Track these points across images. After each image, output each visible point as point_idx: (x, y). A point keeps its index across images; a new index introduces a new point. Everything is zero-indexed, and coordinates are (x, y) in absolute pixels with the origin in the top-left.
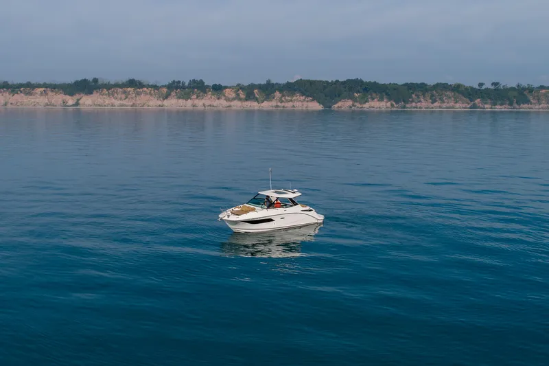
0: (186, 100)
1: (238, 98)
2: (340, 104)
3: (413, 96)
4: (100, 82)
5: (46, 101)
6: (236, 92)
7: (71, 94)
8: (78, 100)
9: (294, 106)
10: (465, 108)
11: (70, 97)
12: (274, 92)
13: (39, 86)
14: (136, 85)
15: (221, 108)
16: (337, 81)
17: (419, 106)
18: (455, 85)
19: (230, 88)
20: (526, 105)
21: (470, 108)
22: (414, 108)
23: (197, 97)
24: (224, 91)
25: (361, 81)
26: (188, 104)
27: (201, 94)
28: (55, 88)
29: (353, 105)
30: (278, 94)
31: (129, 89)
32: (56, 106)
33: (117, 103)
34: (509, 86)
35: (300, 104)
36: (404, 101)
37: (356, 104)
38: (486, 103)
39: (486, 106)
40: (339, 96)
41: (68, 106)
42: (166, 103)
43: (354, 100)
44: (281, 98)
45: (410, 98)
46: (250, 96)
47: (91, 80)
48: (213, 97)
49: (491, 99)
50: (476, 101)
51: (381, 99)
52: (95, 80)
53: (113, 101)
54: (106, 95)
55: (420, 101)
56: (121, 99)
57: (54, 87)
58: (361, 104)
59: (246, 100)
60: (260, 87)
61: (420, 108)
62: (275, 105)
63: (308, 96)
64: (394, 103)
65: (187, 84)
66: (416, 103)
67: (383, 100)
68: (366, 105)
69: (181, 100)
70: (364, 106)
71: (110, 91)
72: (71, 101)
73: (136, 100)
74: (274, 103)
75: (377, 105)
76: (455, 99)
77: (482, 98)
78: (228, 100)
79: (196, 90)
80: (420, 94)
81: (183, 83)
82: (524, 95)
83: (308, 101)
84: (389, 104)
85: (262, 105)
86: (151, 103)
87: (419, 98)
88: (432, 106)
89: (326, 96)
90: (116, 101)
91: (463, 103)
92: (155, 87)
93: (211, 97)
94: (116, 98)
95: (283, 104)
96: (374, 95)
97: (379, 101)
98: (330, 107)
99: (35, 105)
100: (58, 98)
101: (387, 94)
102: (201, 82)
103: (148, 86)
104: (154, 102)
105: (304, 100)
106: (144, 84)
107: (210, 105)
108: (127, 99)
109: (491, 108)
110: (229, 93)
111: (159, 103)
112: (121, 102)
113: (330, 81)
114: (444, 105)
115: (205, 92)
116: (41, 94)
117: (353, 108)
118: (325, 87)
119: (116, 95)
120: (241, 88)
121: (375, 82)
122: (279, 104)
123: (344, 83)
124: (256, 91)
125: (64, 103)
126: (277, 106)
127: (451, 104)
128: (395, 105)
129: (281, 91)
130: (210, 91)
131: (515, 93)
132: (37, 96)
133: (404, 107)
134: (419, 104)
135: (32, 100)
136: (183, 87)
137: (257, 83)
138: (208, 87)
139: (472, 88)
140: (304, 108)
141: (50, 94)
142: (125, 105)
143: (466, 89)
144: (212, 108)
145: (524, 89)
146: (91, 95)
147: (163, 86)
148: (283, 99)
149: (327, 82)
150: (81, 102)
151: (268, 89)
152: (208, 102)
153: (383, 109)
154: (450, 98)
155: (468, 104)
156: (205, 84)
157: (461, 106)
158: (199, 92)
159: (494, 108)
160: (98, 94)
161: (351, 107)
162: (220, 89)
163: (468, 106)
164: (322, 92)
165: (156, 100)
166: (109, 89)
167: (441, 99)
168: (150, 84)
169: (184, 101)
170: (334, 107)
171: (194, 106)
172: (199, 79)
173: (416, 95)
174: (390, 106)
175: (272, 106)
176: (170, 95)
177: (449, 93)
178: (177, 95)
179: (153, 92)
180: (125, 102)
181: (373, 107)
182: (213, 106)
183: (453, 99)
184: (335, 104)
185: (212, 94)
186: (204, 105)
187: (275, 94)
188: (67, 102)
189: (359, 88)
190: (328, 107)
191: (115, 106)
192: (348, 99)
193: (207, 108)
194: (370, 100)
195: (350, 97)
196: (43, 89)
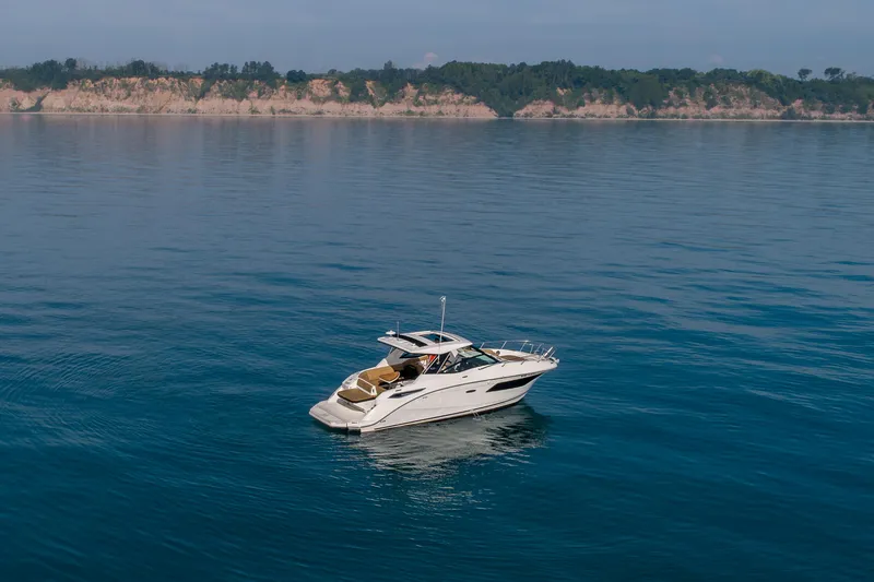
0: (240, 100)
1: (335, 96)
2: (529, 108)
3: (671, 93)
4: (80, 66)
6: (333, 86)
7: (28, 89)
8: (40, 100)
9: (440, 113)
10: (774, 117)
11: (26, 94)
12: (404, 86)
14: (146, 72)
15: (303, 115)
16: (523, 65)
17: (681, 114)
18: (754, 73)
19: (319, 77)
21: (782, 117)
22: (673, 116)
23: (260, 95)
24: (310, 83)
25: (570, 65)
26: (242, 109)
27: (267, 88)
29: (555, 112)
30: (410, 90)
31: (133, 80)
33: (111, 104)
34: (859, 76)
35: (452, 108)
36: (652, 104)
37: (559, 108)
38: (813, 109)
39: (813, 114)
40: (528, 94)
41: (23, 111)
42: (202, 105)
43: (557, 101)
44: (418, 95)
45: (664, 97)
46: (358, 94)
47: (63, 62)
48: (288, 94)
49: (824, 101)
50: (793, 105)
51: (608, 101)
52: (71, 63)
53: (104, 101)
54: (91, 90)
55: (685, 104)
56: (118, 98)
58: (569, 109)
59: (352, 100)
60: (376, 76)
61: (685, 117)
62: (406, 110)
63: (467, 94)
64: (634, 108)
65: (239, 71)
66: (676, 107)
67: (611, 103)
68: (581, 111)
69: (230, 100)
70: (576, 112)
71: (99, 83)
72: (27, 101)
73: (145, 101)
74: (403, 107)
75: (600, 110)
76: (753, 99)
77: (803, 97)
78: (316, 100)
79: (257, 82)
80: (684, 90)
81: (234, 69)
83: (468, 104)
84: (623, 110)
85: (382, 109)
86: (173, 106)
87: (681, 98)
88: (708, 113)
89: (502, 94)
90: (109, 102)
91: (768, 109)
92: (183, 76)
93: (285, 95)
94: (109, 97)
95: (421, 109)
96: (595, 92)
97: (604, 103)
98: (511, 115)
100: (4, 97)
101: (621, 91)
102: (267, 67)
103: (167, 74)
105: (461, 101)
106: (161, 69)
107: (284, 111)
108: (130, 99)
109: (824, 118)
110: (316, 85)
111: (190, 105)
112: (120, 104)
113: (509, 66)
114: (731, 112)
115: (274, 86)
117: (556, 117)
118: (499, 77)
119: (109, 90)
120: (340, 78)
121: (597, 68)
122: (413, 109)
123: (535, 69)
124: (369, 84)
125: (14, 104)
126: (409, 113)
127: (745, 110)
128: (636, 112)
129: (417, 84)
130: (283, 83)
133: (653, 115)
134: (682, 111)
136: (234, 77)
138: (279, 75)
139: (787, 81)
140: (461, 117)
142: (127, 110)
143: (774, 80)
144: (287, 115)
146: (63, 91)
147: (196, 75)
148: (421, 99)
149: (504, 67)
150: (44, 103)
151: (392, 81)
152: (278, 104)
153: (612, 119)
154: (742, 97)
155: (778, 109)
156: (275, 70)
157: (764, 113)
158: (262, 85)
159: (829, 118)
160: (77, 89)
161: (550, 116)
162: (301, 80)
163: (778, 115)
164: (495, 87)
165: (182, 100)
166: (98, 80)
167: (725, 100)
168: (171, 69)
169: (235, 102)
170: (518, 115)
171: (254, 111)
172: (262, 62)
173: (677, 92)
174: (625, 113)
175: (400, 113)
176: (209, 90)
177: (742, 89)
178: (221, 91)
179: (176, 85)
180: (125, 104)
181: (593, 116)
182: (290, 112)
183: (748, 100)
184: (521, 108)
185: (287, 90)
186: (272, 110)
187: (406, 89)
188: (20, 104)
189: (566, 79)
190: (506, 113)
191: (107, 111)
192: (545, 99)
193: (277, 115)
194: (586, 101)
195: (549, 96)
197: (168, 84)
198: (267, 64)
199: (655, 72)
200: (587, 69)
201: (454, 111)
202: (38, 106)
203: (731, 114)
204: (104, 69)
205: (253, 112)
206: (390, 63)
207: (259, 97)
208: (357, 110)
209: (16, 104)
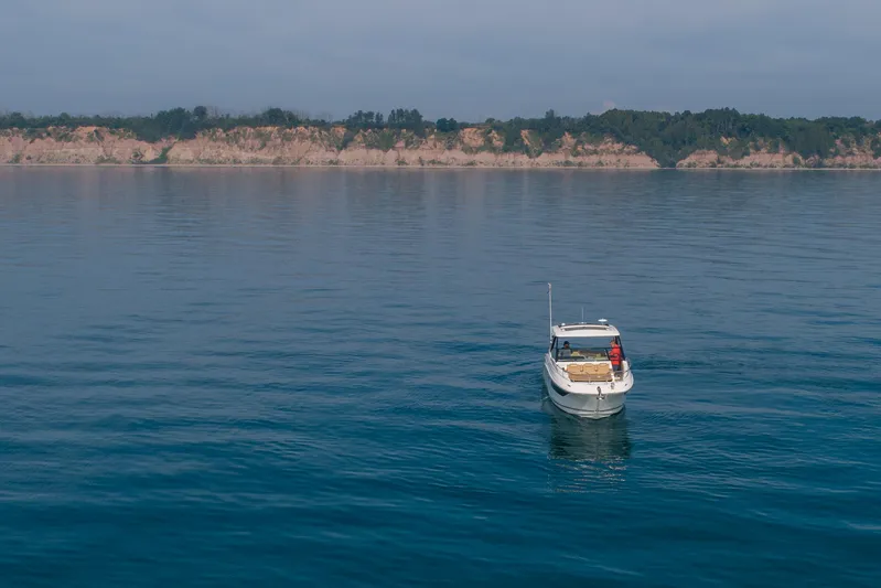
0: (386, 150)
1: (489, 146)
2: (692, 159)
3: (838, 142)
4: (210, 114)
5: (100, 152)
6: (486, 135)
7: (152, 140)
8: (165, 151)
9: (600, 163)
11: (149, 145)
12: (561, 135)
13: (85, 122)
14: (284, 119)
15: (454, 166)
16: (687, 113)
17: (848, 163)
19: (473, 126)
22: (840, 166)
23: (407, 145)
24: (461, 132)
25: (734, 113)
26: (387, 159)
27: (415, 138)
28: (117, 127)
29: (719, 162)
30: (568, 139)
31: (269, 129)
32: (119, 163)
33: (245, 156)
35: (613, 159)
36: (819, 152)
37: (723, 158)
40: (690, 143)
41: (145, 163)
42: (344, 156)
43: (722, 151)
44: (576, 145)
45: (832, 146)
46: (512, 143)
47: (192, 110)
48: (438, 144)
51: (774, 150)
52: (201, 111)
53: (237, 152)
54: (222, 140)
55: (851, 153)
56: (252, 149)
57: (115, 125)
58: (734, 158)
59: (506, 150)
60: (533, 125)
61: (852, 166)
62: (563, 160)
63: (628, 143)
64: (800, 158)
65: (385, 119)
66: (843, 156)
67: (776, 152)
68: (746, 161)
69: (375, 150)
70: (741, 162)
71: (231, 132)
72: (150, 153)
73: (282, 152)
74: (560, 157)
75: (768, 160)
78: (468, 150)
79: (404, 131)
80: (851, 138)
81: (379, 117)
83: (628, 153)
84: (789, 159)
85: (537, 160)
86: (313, 157)
87: (848, 146)
88: (875, 162)
89: (665, 143)
90: (243, 153)
92: (322, 125)
93: (435, 146)
94: (242, 147)
95: (579, 159)
96: (761, 141)
97: (769, 152)
98: (673, 165)
99: (77, 161)
100: (123, 148)
101: (786, 139)
102: (416, 115)
103: (308, 123)
104: (317, 156)
105: (621, 151)
106: (300, 118)
107: (433, 162)
108: (265, 150)
110: (469, 136)
111: (331, 156)
112: (254, 155)
113: (673, 114)
115: (422, 135)
116: (90, 138)
117: (719, 167)
118: (663, 126)
119: (242, 141)
120: (495, 127)
121: (762, 116)
122: (571, 159)
123: (699, 117)
124: (524, 133)
125: (136, 156)
126: (567, 163)
128: (803, 162)
129: (575, 133)
130: (432, 132)
132: (82, 141)
133: (820, 165)
134: (849, 160)
135: (72, 151)
136: (379, 126)
137: (527, 117)
138: (428, 124)
140: (622, 168)
141: (108, 138)
142: (261, 162)
144: (436, 166)
146: (191, 141)
147: (338, 124)
148: (579, 148)
149: (667, 115)
150: (171, 154)
151: (549, 130)
152: (427, 155)
153: (778, 168)
156: (423, 119)
158: (410, 134)
160: (207, 138)
161: (714, 166)
162: (452, 129)
164: (657, 136)
165: (323, 150)
166: (229, 129)
168: (312, 118)
169: (381, 152)
170: (681, 165)
171: (401, 162)
172: (410, 109)
173: (842, 141)
174: (791, 163)
175: (558, 164)
176: (352, 140)
178: (365, 141)
179: (317, 134)
180: (261, 155)
181: (758, 166)
182: (440, 163)
184: (684, 158)
185: (436, 139)
186: (421, 161)
187: (564, 138)
188: (142, 156)
189: (731, 127)
190: (668, 164)
191: (240, 162)
192: (709, 150)
193: (426, 166)
194: (751, 151)
195: (712, 146)
196: (95, 128)
197: (309, 134)
198: (415, 111)
199: (824, 120)
200: (752, 117)
201: (614, 161)
202: (163, 158)
204: (237, 117)
206: (552, 112)
207: (406, 147)
208: (512, 160)
209: (138, 155)
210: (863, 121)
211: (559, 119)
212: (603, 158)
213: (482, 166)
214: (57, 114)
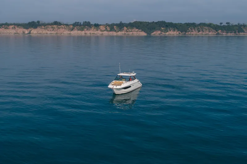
0: (82, 31)
1: (106, 30)
2: (155, 33)
3: (189, 29)
4: (41, 23)
5: (15, 31)
6: (106, 27)
7: (27, 28)
8: (30, 31)
9: (133, 34)
10: (214, 34)
11: (26, 30)
13: (11, 25)
14: (58, 24)
15: (98, 35)
16: (153, 22)
17: (192, 34)
18: (209, 24)
19: (102, 25)
20: (243, 33)
21: (216, 34)
22: (190, 34)
23: (87, 29)
25: (165, 22)
26: (83, 33)
28: (19, 26)
29: (161, 33)
30: (125, 28)
31: (54, 26)
32: (19, 34)
33: (49, 32)
34: (234, 24)
36: (185, 31)
37: (162, 33)
38: (223, 32)
39: (223, 34)
40: (154, 29)
41: (26, 34)
42: (72, 32)
43: (162, 31)
44: (127, 30)
46: (112, 29)
47: (36, 22)
49: (226, 30)
50: (219, 31)
51: (174, 30)
52: (38, 22)
54: (43, 29)
55: (193, 31)
56: (51, 31)
57: (19, 25)
58: (165, 33)
59: (110, 31)
60: (117, 25)
61: (193, 34)
62: (124, 33)
63: (140, 29)
64: (180, 32)
65: (82, 24)
66: (191, 32)
67: (175, 31)
68: (167, 33)
69: (79, 31)
70: (166, 33)
71: (45, 27)
72: (27, 32)
73: (58, 31)
74: (123, 33)
75: (172, 33)
76: (209, 30)
77: (222, 29)
78: (101, 31)
79: (86, 26)
80: (192, 28)
81: (80, 23)
82: (242, 28)
83: (139, 32)
84: (178, 33)
85: (118, 33)
87: (192, 30)
88: (198, 33)
89: (148, 29)
90: (48, 32)
92: (67, 25)
93: (94, 30)
94: (48, 30)
95: (128, 33)
96: (171, 28)
99: (9, 34)
100: (20, 30)
101: (177, 28)
102: (89, 23)
103: (64, 25)
104: (66, 32)
106: (62, 23)
107: (93, 34)
109: (226, 35)
110: (101, 27)
111: (69, 32)
114: (204, 33)
115: (91, 27)
116: (13, 28)
117: (161, 35)
118: (148, 25)
119: (48, 29)
120: (108, 25)
121: (171, 23)
122: (126, 33)
123: (156, 23)
124: (115, 27)
125: (23, 32)
126: (125, 34)
127: (207, 33)
129: (127, 27)
131: (237, 28)
132: (11, 29)
133: (185, 34)
134: (192, 33)
135: (8, 31)
136: (80, 25)
137: (115, 23)
138: (92, 25)
139: (217, 25)
140: (138, 35)
141: (17, 28)
142: (53, 34)
143: (214, 25)
144: (94, 35)
145: (241, 25)
146: (36, 29)
147: (71, 25)
148: (128, 30)
149: (149, 22)
150: (31, 32)
151: (121, 26)
152: (92, 32)
153: (175, 35)
154: (206, 30)
155: (215, 32)
156: (91, 24)
157: (212, 33)
158: (88, 27)
159: (227, 35)
160: (40, 28)
162: (98, 26)
163: (215, 34)
164: (146, 27)
165: (67, 31)
167: (202, 30)
168: (65, 23)
169: (81, 31)
170: (152, 34)
172: (88, 21)
175: (123, 34)
176: (74, 29)
177: (206, 28)
178: (77, 29)
179: (66, 27)
180: (53, 32)
181: (170, 34)
182: (95, 34)
183: (208, 30)
184: (153, 32)
185: (94, 28)
186: (90, 33)
187: (124, 28)
188: (25, 32)
189: (164, 25)
190: (149, 34)
192: (159, 30)
193: (92, 35)
194: (169, 31)
195: (160, 30)
196: (13, 26)
197: (64, 27)
199: (186, 23)
200: (169, 23)
201: (136, 33)
202: (30, 33)
203: (204, 34)
204: (47, 23)
205: (85, 34)
206: (121, 22)
207: (87, 30)
208: (112, 33)
209: (24, 32)
210: (195, 24)
211: (123, 23)
212: (133, 33)
213: (104, 35)
214: (4, 23)
